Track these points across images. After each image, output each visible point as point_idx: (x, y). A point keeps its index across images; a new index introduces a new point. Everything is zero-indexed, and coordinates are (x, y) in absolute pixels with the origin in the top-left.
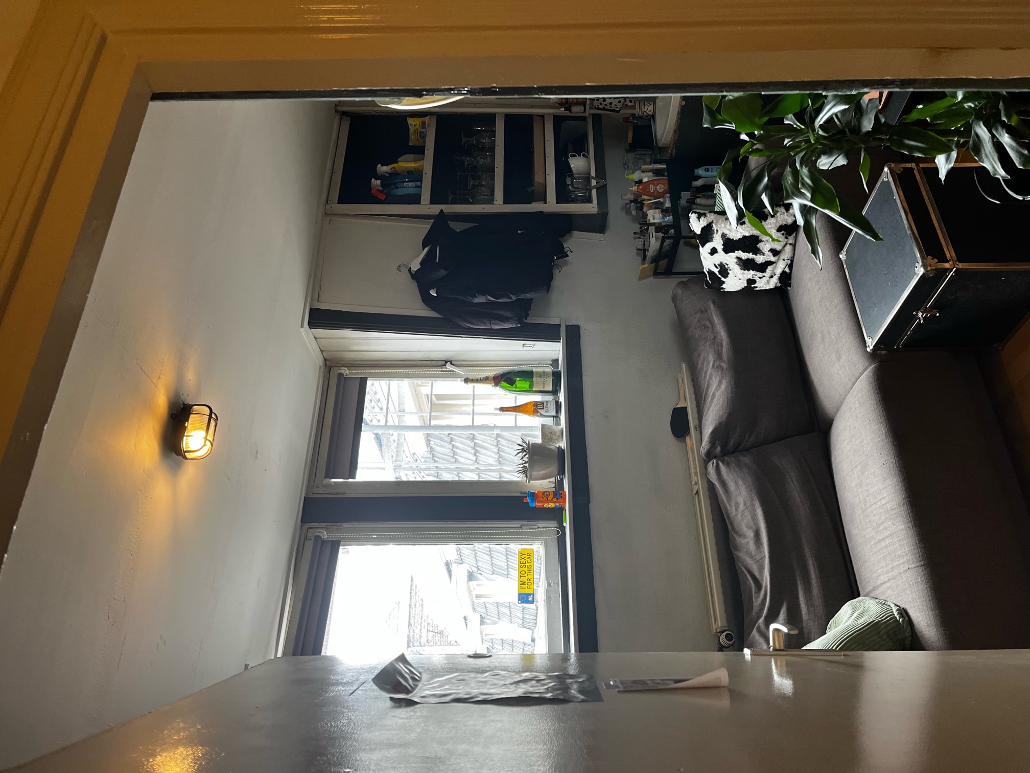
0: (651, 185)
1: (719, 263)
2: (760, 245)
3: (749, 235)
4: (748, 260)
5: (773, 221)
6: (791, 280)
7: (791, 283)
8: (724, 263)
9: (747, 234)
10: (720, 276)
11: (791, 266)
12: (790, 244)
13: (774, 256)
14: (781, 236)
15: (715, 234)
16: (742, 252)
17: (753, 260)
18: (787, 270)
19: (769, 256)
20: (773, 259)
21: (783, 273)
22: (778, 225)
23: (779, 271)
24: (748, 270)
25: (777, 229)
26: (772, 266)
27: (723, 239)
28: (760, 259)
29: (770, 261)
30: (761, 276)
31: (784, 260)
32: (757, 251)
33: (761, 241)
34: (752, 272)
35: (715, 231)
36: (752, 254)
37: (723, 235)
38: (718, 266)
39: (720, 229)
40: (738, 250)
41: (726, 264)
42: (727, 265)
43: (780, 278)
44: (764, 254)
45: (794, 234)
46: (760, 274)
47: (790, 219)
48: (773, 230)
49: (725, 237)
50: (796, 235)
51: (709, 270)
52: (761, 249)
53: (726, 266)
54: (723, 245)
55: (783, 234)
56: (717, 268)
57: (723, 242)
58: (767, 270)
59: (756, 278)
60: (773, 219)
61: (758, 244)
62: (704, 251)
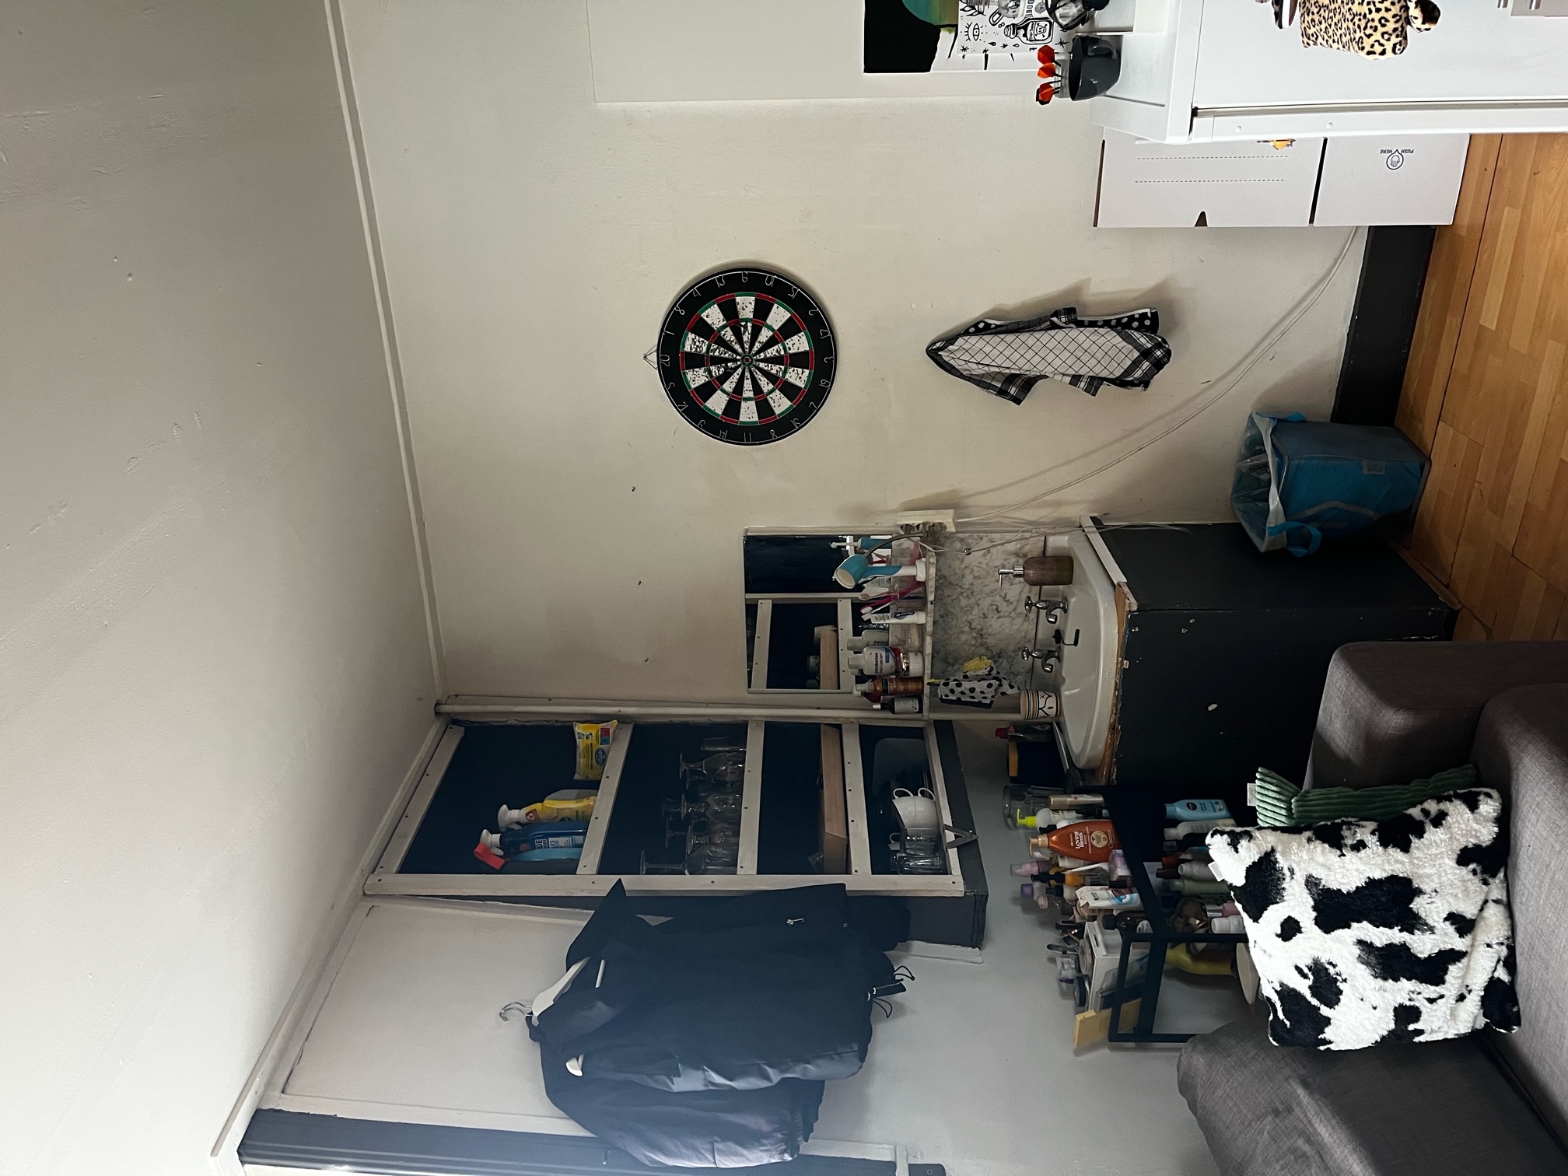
0: (1076, 833)
1: (1310, 962)
2: (1418, 905)
3: (1384, 875)
4: (1390, 946)
5: (1443, 837)
6: (1516, 1003)
7: (1519, 1011)
8: (1323, 961)
9: (1378, 874)
10: (1315, 1002)
11: (1510, 963)
12: (1497, 902)
13: (1461, 936)
14: (1471, 876)
15: (1288, 879)
16: (1370, 926)
17: (1404, 947)
18: (1502, 974)
19: (1446, 934)
20: (1459, 944)
21: (1493, 984)
22: (1457, 847)
23: (1478, 983)
24: (1396, 980)
25: (1455, 856)
26: (1459, 964)
27: (1311, 893)
28: (1423, 945)
29: (1452, 950)
30: (1433, 996)
31: (1489, 946)
32: (1412, 922)
33: (1419, 892)
34: (1406, 985)
35: (1286, 872)
36: (1401, 931)
37: (1311, 883)
38: (1306, 970)
39: (1298, 864)
40: (1359, 921)
41: (1330, 963)
42: (1334, 966)
43: (1484, 1000)
44: (1432, 929)
45: (1501, 875)
46: (1431, 991)
47: (1484, 831)
48: (1447, 861)
49: (1317, 885)
50: (1506, 875)
51: (1282, 985)
52: (1423, 915)
53: (1332, 970)
54: (1315, 908)
55: (1474, 872)
56: (1305, 976)
57: (1314, 900)
58: (1448, 978)
59: (1420, 1002)
60: (1440, 831)
61: (1411, 901)
62: (1262, 933)
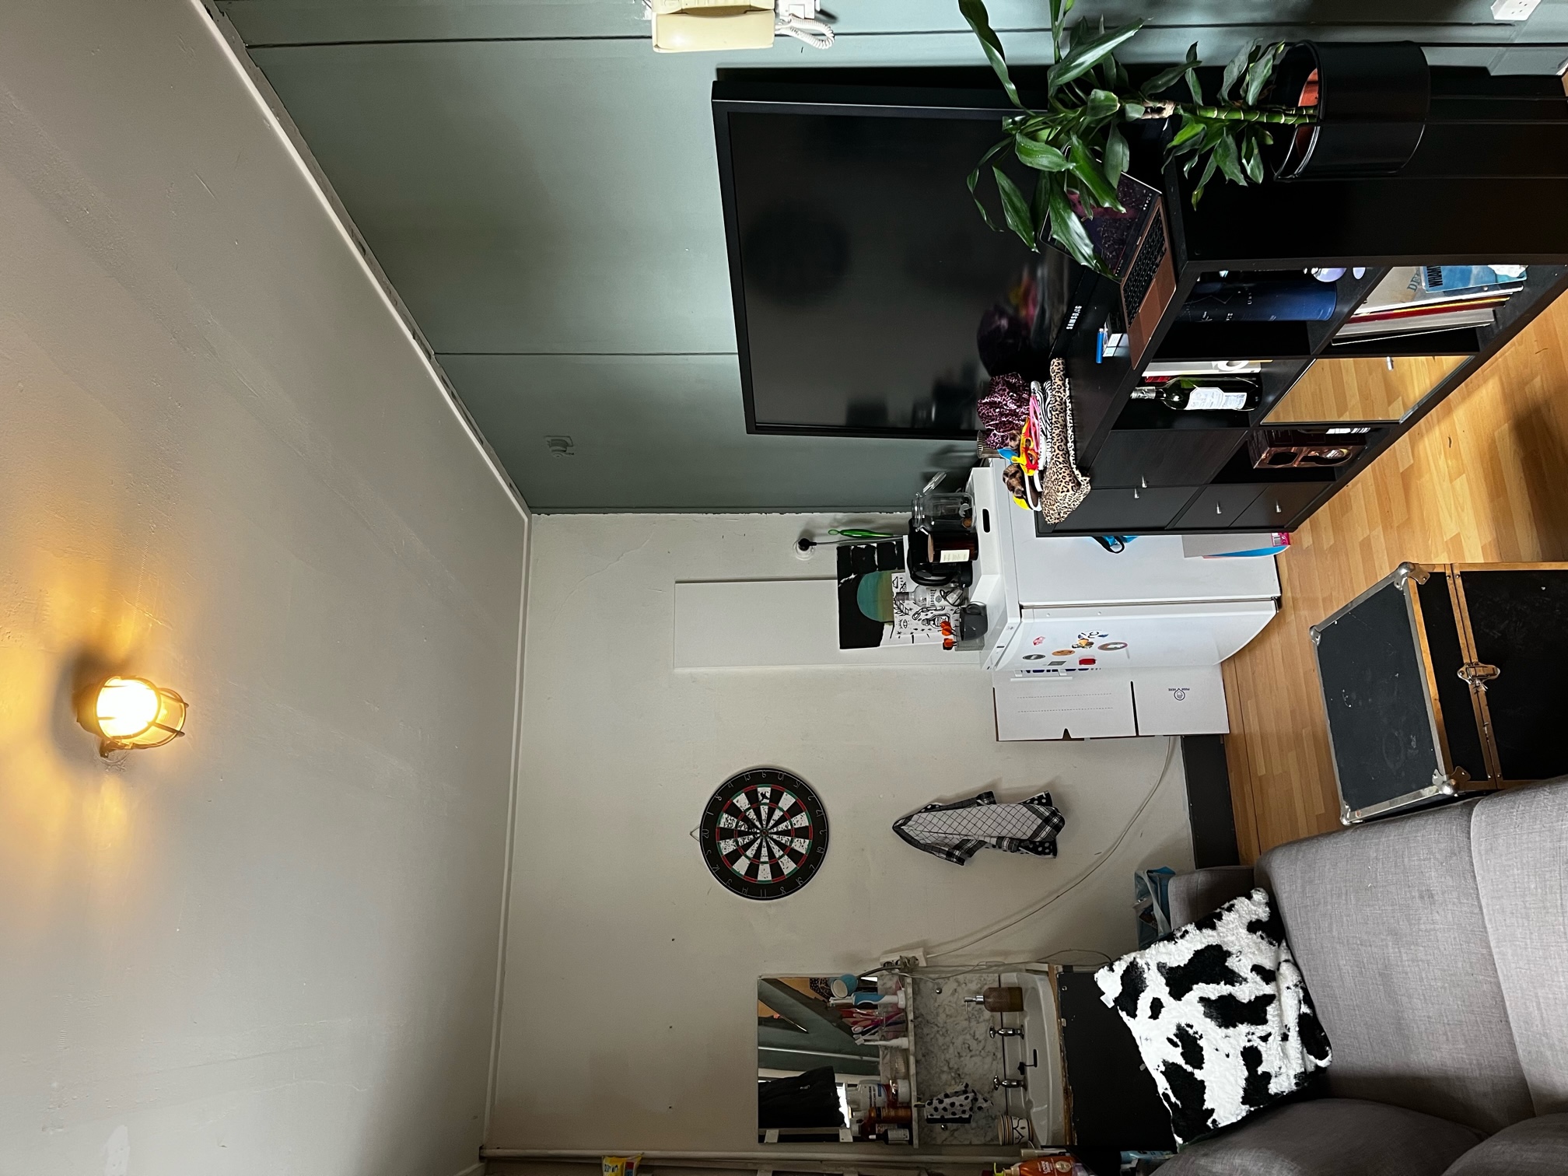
0: (1043, 1162)
1: (1174, 1030)
2: (1231, 963)
3: (1203, 946)
4: (1221, 998)
5: (1234, 916)
6: (1323, 1031)
8: (1183, 1025)
9: (1200, 947)
10: (1189, 1068)
11: (1307, 1000)
12: (1286, 961)
13: (1267, 984)
14: (1260, 940)
15: (1146, 970)
16: (1204, 985)
17: (1231, 996)
18: (1305, 1009)
19: (1256, 982)
20: (1268, 989)
21: (1302, 1019)
22: (1246, 922)
23: (1292, 1021)
24: (1235, 1026)
25: (1246, 927)
26: (1273, 1005)
27: (1162, 974)
28: (1245, 993)
29: (1265, 995)
30: (1263, 1034)
31: (1288, 988)
32: (1232, 978)
33: (1228, 954)
34: (1243, 1028)
35: (1145, 967)
36: (1225, 984)
37: (1161, 967)
38: (1175, 1039)
39: (1151, 958)
40: (1197, 984)
41: (1189, 1026)
42: (1191, 1027)
43: (1301, 1033)
44: (1245, 980)
45: (1284, 944)
46: (1261, 1030)
47: (1260, 910)
48: (1241, 930)
49: (1164, 967)
50: (1287, 945)
51: (1165, 1063)
52: (1236, 970)
53: (1191, 1032)
54: (1167, 984)
55: (1262, 938)
56: (1175, 1045)
57: (1165, 978)
58: (1269, 1017)
59: (1256, 1042)
60: (1232, 913)
61: (1226, 961)
62: (1140, 1026)
